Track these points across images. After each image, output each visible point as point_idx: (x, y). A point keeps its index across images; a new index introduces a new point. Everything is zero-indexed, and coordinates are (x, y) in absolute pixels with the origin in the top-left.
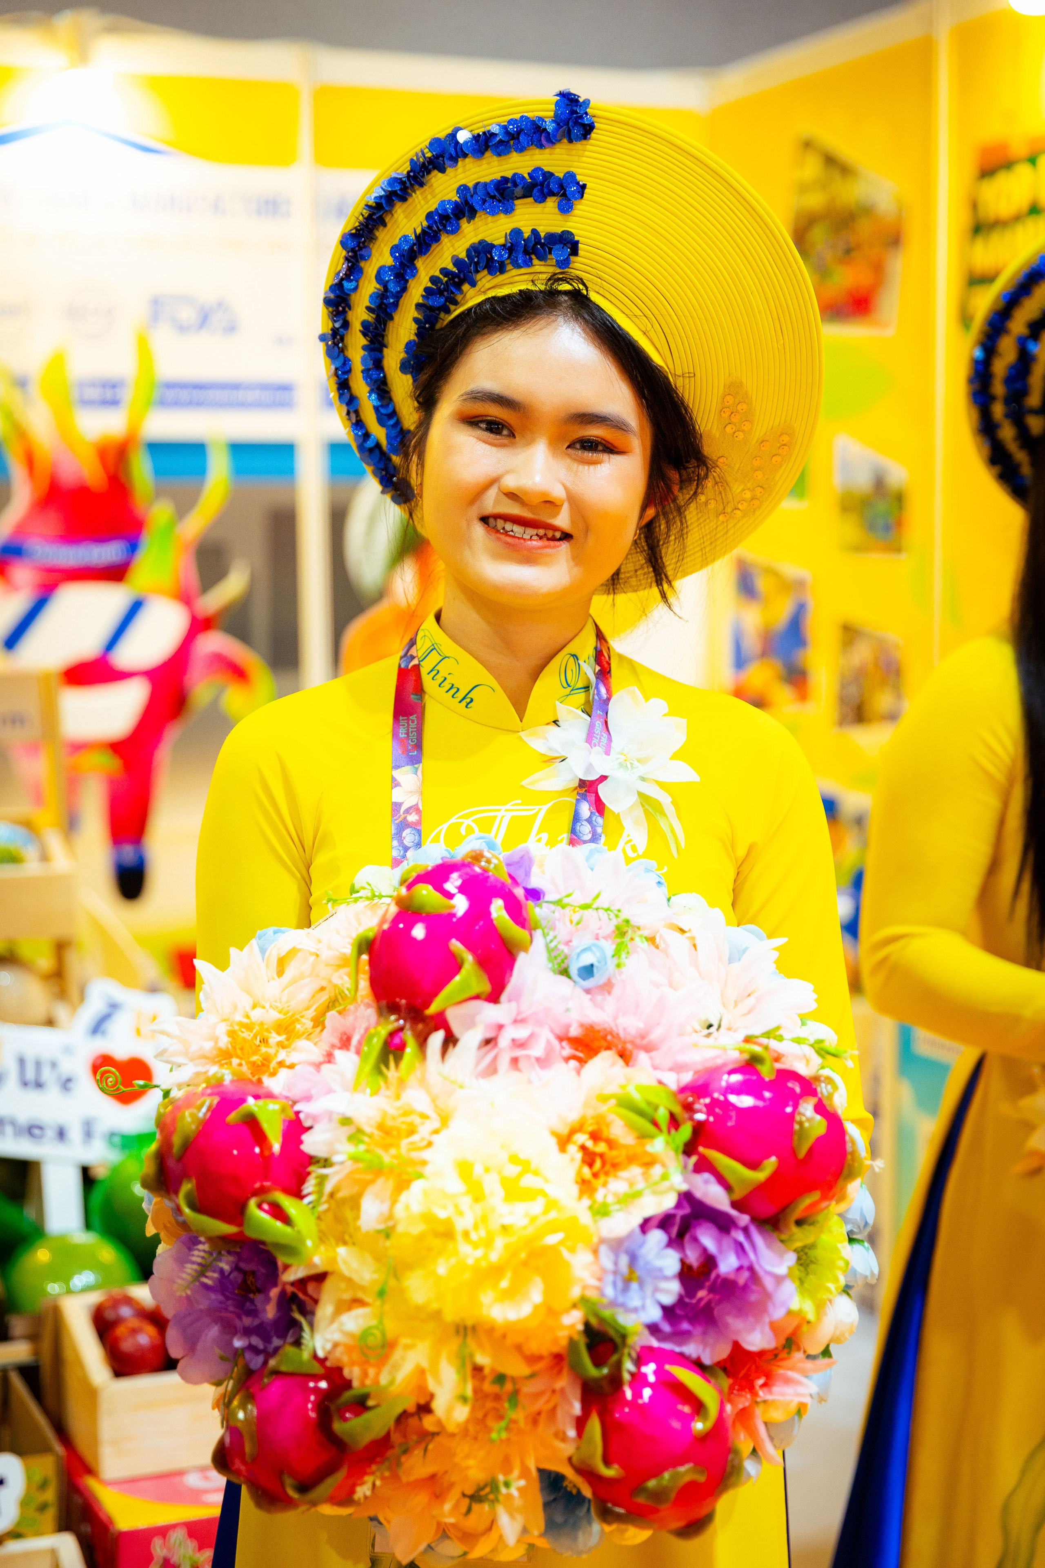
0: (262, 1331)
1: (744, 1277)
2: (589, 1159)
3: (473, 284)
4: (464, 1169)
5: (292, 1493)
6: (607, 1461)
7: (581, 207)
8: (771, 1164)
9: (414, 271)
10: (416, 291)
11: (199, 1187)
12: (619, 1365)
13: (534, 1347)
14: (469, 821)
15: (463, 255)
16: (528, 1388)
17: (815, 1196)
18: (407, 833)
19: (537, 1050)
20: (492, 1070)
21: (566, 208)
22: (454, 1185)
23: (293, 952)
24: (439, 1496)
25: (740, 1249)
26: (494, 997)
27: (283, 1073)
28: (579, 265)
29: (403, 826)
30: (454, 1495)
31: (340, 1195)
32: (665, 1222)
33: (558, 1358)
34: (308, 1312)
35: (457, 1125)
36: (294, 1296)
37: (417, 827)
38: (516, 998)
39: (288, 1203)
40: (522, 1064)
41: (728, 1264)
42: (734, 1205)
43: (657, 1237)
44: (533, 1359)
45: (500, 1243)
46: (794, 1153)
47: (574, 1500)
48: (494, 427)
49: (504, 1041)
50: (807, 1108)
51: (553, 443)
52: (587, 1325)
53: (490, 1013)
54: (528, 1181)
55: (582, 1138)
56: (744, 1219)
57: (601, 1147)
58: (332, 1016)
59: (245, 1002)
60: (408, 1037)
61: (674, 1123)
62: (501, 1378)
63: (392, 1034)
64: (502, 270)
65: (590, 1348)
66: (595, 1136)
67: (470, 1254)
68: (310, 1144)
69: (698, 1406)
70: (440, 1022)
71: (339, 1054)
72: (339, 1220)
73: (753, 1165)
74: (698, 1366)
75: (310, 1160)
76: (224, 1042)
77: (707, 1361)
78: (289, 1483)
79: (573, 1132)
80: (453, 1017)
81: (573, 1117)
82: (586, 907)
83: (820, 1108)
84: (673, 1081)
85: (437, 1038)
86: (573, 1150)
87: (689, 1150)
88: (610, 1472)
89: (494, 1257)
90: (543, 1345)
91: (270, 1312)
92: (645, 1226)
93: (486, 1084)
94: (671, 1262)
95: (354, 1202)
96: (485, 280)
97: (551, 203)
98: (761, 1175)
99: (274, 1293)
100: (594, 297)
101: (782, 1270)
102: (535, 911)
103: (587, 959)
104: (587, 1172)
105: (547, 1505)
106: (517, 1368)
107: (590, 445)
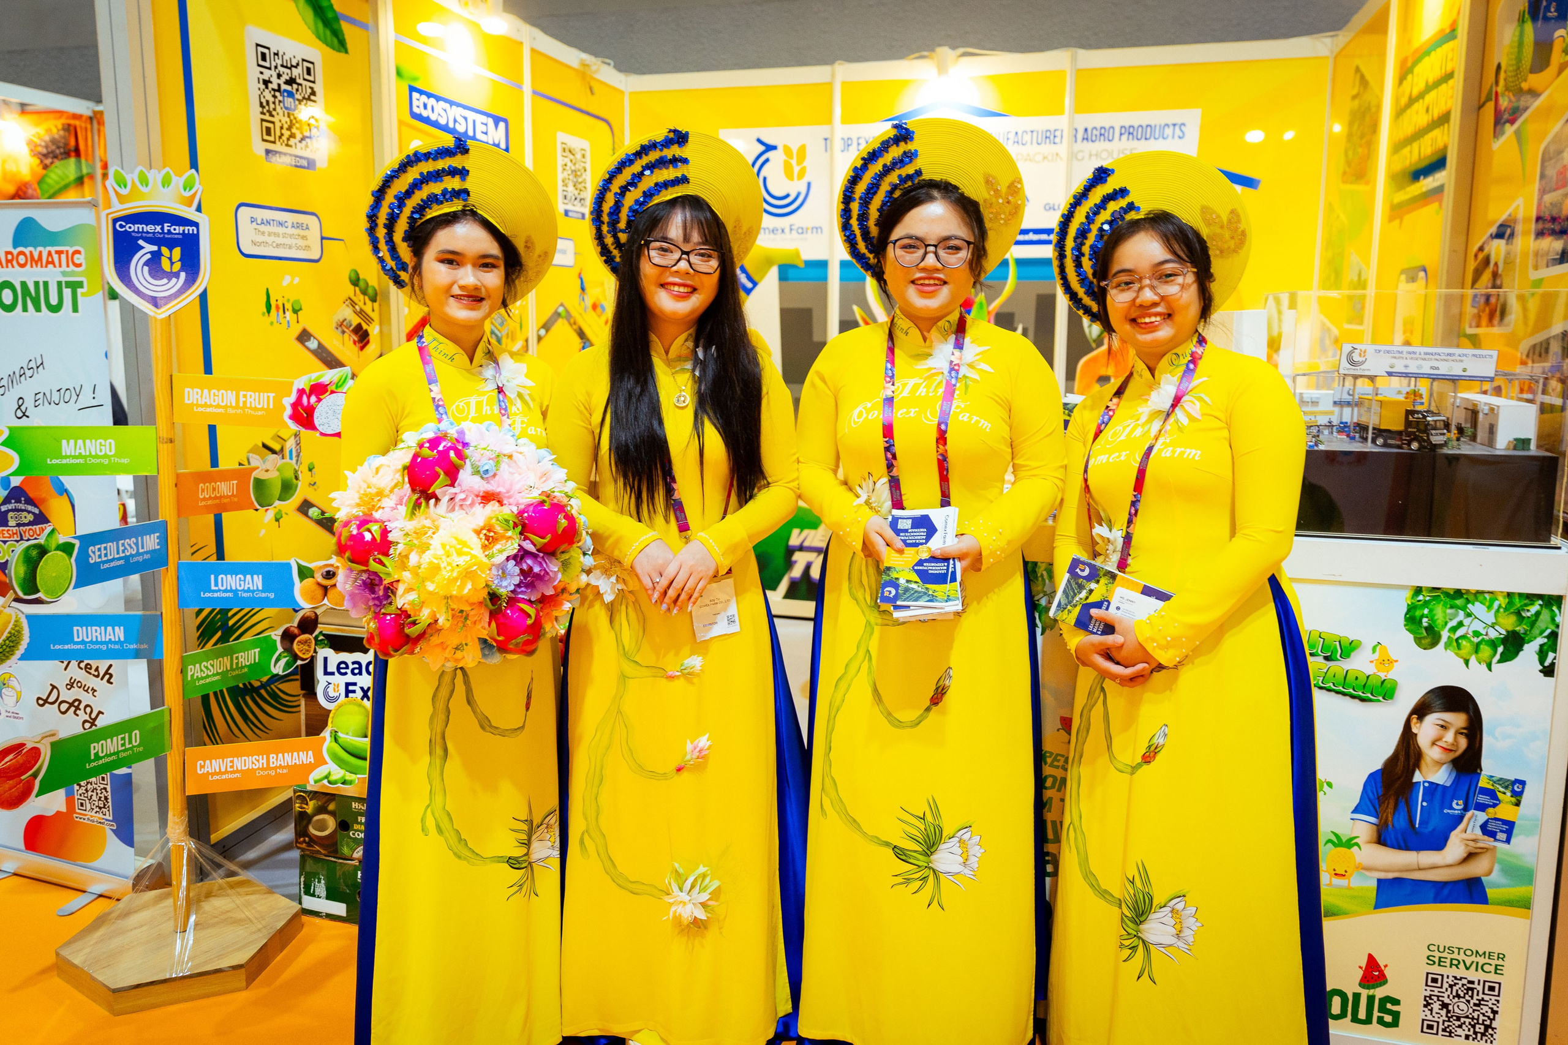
0: (378, 598)
1: (542, 573)
2: (487, 538)
3: (431, 209)
4: (443, 546)
5: (392, 653)
6: (499, 635)
7: (469, 178)
8: (549, 537)
9: (405, 205)
10: (407, 211)
11: (352, 554)
12: (501, 604)
13: (471, 601)
14: (462, 404)
15: (425, 198)
16: (472, 613)
17: (566, 545)
18: (440, 408)
19: (469, 502)
20: (453, 510)
21: (463, 179)
22: (440, 552)
23: (381, 466)
24: (445, 649)
25: (541, 564)
26: (452, 485)
27: (380, 511)
28: (472, 200)
29: (437, 407)
30: (449, 648)
31: (403, 554)
32: (514, 557)
33: (481, 603)
34: (394, 593)
35: (441, 532)
36: (389, 588)
37: (443, 406)
38: (459, 485)
39: (383, 559)
40: (464, 507)
41: (537, 569)
42: (538, 550)
43: (512, 563)
44: (472, 604)
45: (457, 570)
46: (557, 532)
47: (491, 646)
48: (450, 262)
49: (457, 499)
50: (561, 516)
51: (474, 265)
52: (489, 593)
53: (452, 490)
54: (465, 550)
55: (484, 532)
56: (541, 555)
57: (492, 534)
58: (396, 490)
59: (364, 486)
60: (422, 500)
61: (515, 525)
62: (462, 611)
63: (417, 500)
64: (442, 203)
65: (491, 600)
66: (489, 531)
67: (445, 574)
68: (391, 537)
69: (529, 616)
70: (434, 496)
71: (399, 506)
72: (403, 562)
73: (543, 538)
74: (530, 602)
75: (391, 542)
76: (358, 501)
77: (533, 599)
78: (390, 649)
79: (482, 530)
80: (438, 492)
81: (482, 524)
82: (485, 449)
83: (567, 517)
84: (515, 510)
85: (432, 501)
86: (482, 536)
87: (521, 533)
88: (501, 638)
89: (455, 574)
90: (475, 600)
91: (381, 593)
92: (508, 559)
93: (451, 515)
94: (517, 570)
95: (407, 557)
96: (435, 206)
97: (457, 178)
98: (545, 541)
99: (382, 587)
100: (479, 212)
101: (556, 570)
102: (467, 452)
103: (486, 468)
104: (486, 542)
105: (482, 649)
106: (467, 608)
107: (486, 265)
